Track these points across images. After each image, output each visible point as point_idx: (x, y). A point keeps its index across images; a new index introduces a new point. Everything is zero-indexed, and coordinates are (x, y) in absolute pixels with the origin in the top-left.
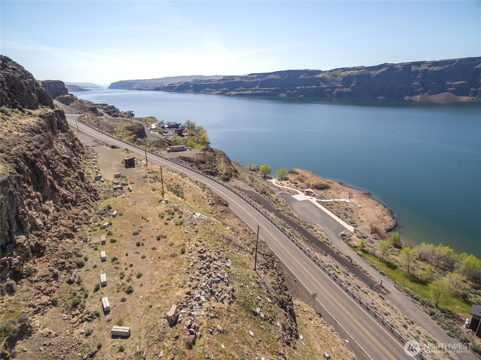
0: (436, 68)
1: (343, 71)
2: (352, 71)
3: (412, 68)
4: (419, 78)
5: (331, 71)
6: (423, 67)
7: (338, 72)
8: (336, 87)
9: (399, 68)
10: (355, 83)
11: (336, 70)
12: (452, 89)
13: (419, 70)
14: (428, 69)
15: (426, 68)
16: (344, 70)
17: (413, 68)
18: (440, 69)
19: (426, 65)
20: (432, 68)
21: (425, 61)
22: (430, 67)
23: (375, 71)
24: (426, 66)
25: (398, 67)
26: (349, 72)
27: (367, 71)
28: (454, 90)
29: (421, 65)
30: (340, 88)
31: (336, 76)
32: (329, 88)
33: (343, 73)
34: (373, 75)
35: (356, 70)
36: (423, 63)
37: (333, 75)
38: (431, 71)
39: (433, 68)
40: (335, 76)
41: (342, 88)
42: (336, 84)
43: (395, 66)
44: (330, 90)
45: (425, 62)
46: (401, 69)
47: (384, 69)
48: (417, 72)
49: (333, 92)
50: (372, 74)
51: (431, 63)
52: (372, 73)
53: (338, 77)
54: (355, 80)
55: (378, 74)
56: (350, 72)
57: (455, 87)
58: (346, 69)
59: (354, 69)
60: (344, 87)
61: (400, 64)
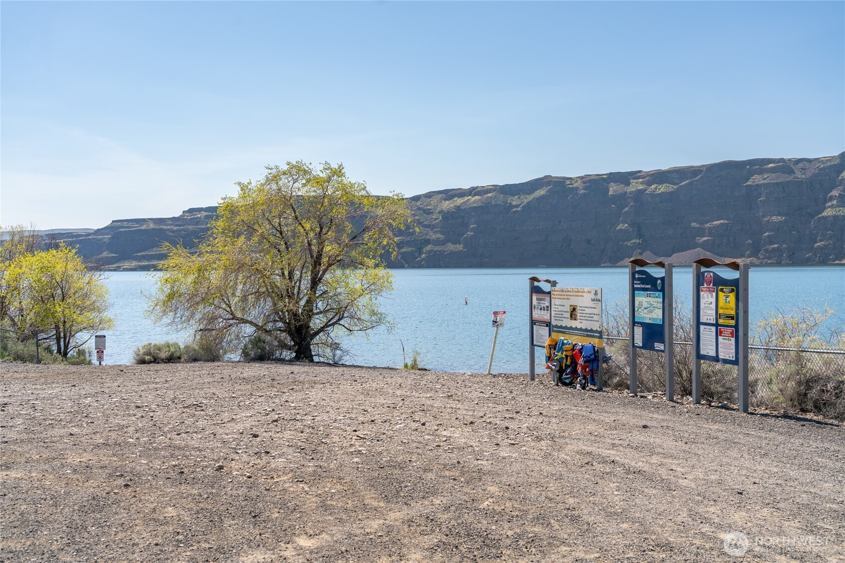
0: (662, 188)
1: (445, 200)
2: (466, 198)
3: (611, 189)
4: (627, 212)
5: (416, 198)
6: (636, 186)
7: (434, 200)
8: (428, 242)
9: (577, 188)
10: (473, 230)
11: (429, 195)
12: (705, 238)
13: (626, 192)
14: (646, 190)
15: (641, 187)
16: (449, 194)
17: (613, 189)
18: (671, 190)
19: (640, 180)
20: (653, 186)
21: (640, 172)
22: (649, 184)
23: (522, 197)
24: (642, 183)
25: (575, 185)
26: (459, 201)
27: (501, 196)
28: (708, 240)
29: (632, 181)
30: (437, 242)
31: (428, 212)
32: (408, 244)
33: (447, 202)
34: (517, 206)
35: (475, 195)
36: (635, 175)
37: (419, 209)
38: (652, 195)
39: (656, 188)
40: (424, 211)
41: (443, 243)
42: (426, 234)
43: (568, 182)
44: (410, 249)
45: (639, 174)
46: (583, 191)
47: (541, 192)
48: (621, 198)
49: (420, 253)
50: (514, 203)
51: (651, 175)
52: (515, 201)
53: (432, 213)
54: (473, 220)
55: (529, 203)
56: (462, 201)
57: (710, 235)
58: (453, 192)
59: (473, 191)
60: (448, 241)
61: (582, 178)
